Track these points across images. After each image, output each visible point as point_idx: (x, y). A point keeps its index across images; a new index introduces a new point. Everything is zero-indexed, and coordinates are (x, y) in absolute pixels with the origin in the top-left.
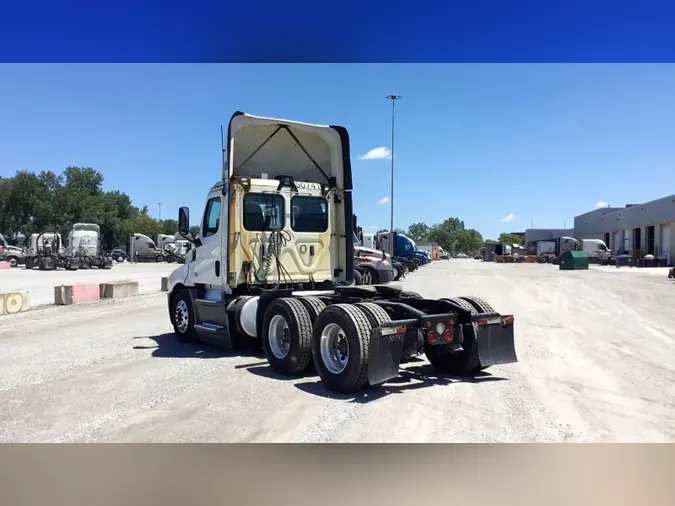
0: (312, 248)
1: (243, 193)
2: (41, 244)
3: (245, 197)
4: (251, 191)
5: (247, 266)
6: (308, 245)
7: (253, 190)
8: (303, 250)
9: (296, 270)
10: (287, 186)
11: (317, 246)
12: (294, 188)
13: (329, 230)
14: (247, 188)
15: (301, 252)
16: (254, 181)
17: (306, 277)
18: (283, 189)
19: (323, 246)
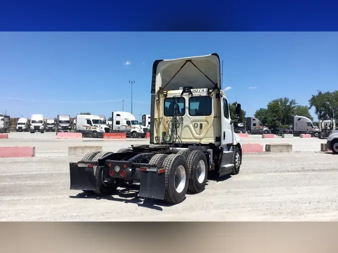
0: (201, 125)
1: (164, 98)
2: (323, 126)
3: (165, 100)
4: (167, 97)
5: (164, 134)
6: (199, 123)
7: (169, 96)
8: (196, 125)
9: (192, 136)
10: (186, 92)
11: (204, 123)
12: (191, 93)
13: (213, 114)
14: (166, 95)
15: (195, 127)
16: (170, 92)
17: (198, 141)
18: (184, 94)
19: (208, 123)
